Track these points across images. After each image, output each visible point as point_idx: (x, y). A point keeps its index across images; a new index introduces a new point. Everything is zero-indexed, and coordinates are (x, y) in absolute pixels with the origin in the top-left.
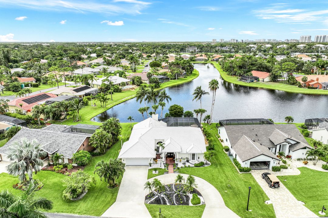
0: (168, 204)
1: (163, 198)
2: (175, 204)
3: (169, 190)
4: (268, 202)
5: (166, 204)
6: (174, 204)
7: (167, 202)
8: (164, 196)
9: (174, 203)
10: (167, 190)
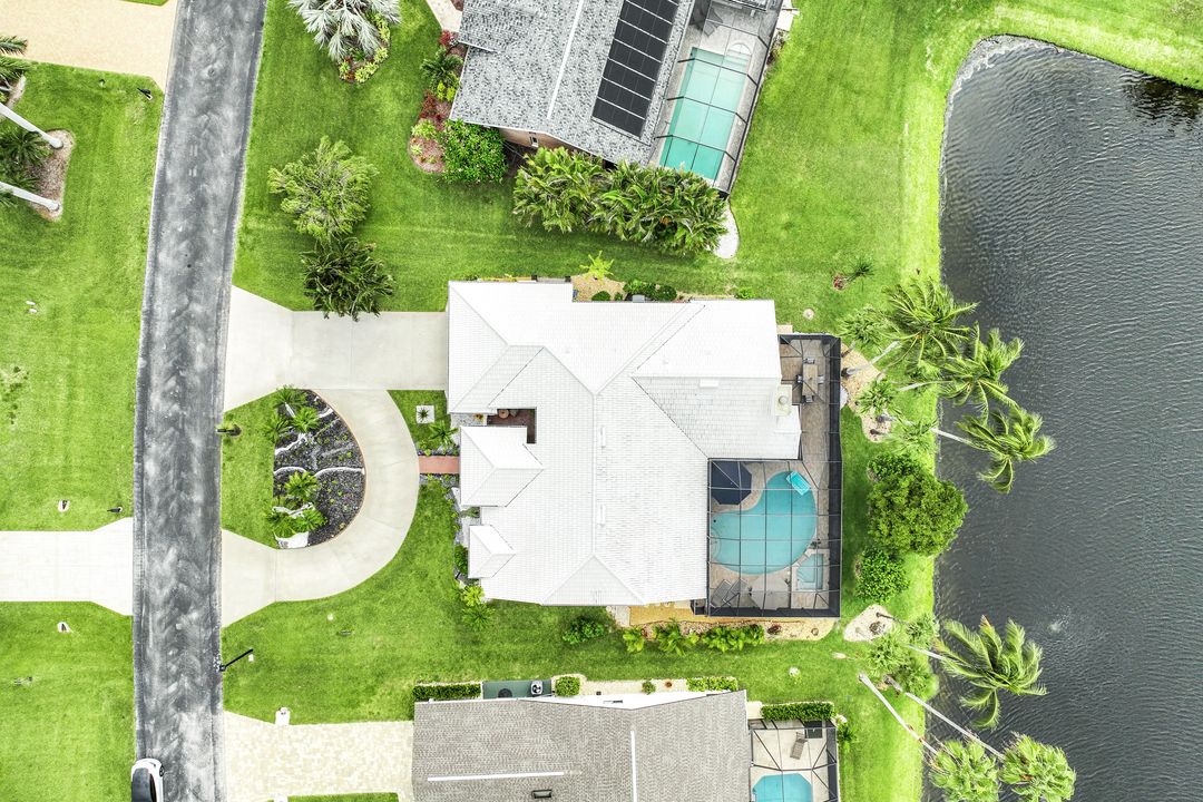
0: (277, 451)
1: (294, 438)
2: (279, 470)
3: (323, 454)
4: (283, 717)
5: (278, 446)
6: (276, 467)
7: (283, 449)
8: (299, 441)
9: (281, 466)
10: (323, 449)
